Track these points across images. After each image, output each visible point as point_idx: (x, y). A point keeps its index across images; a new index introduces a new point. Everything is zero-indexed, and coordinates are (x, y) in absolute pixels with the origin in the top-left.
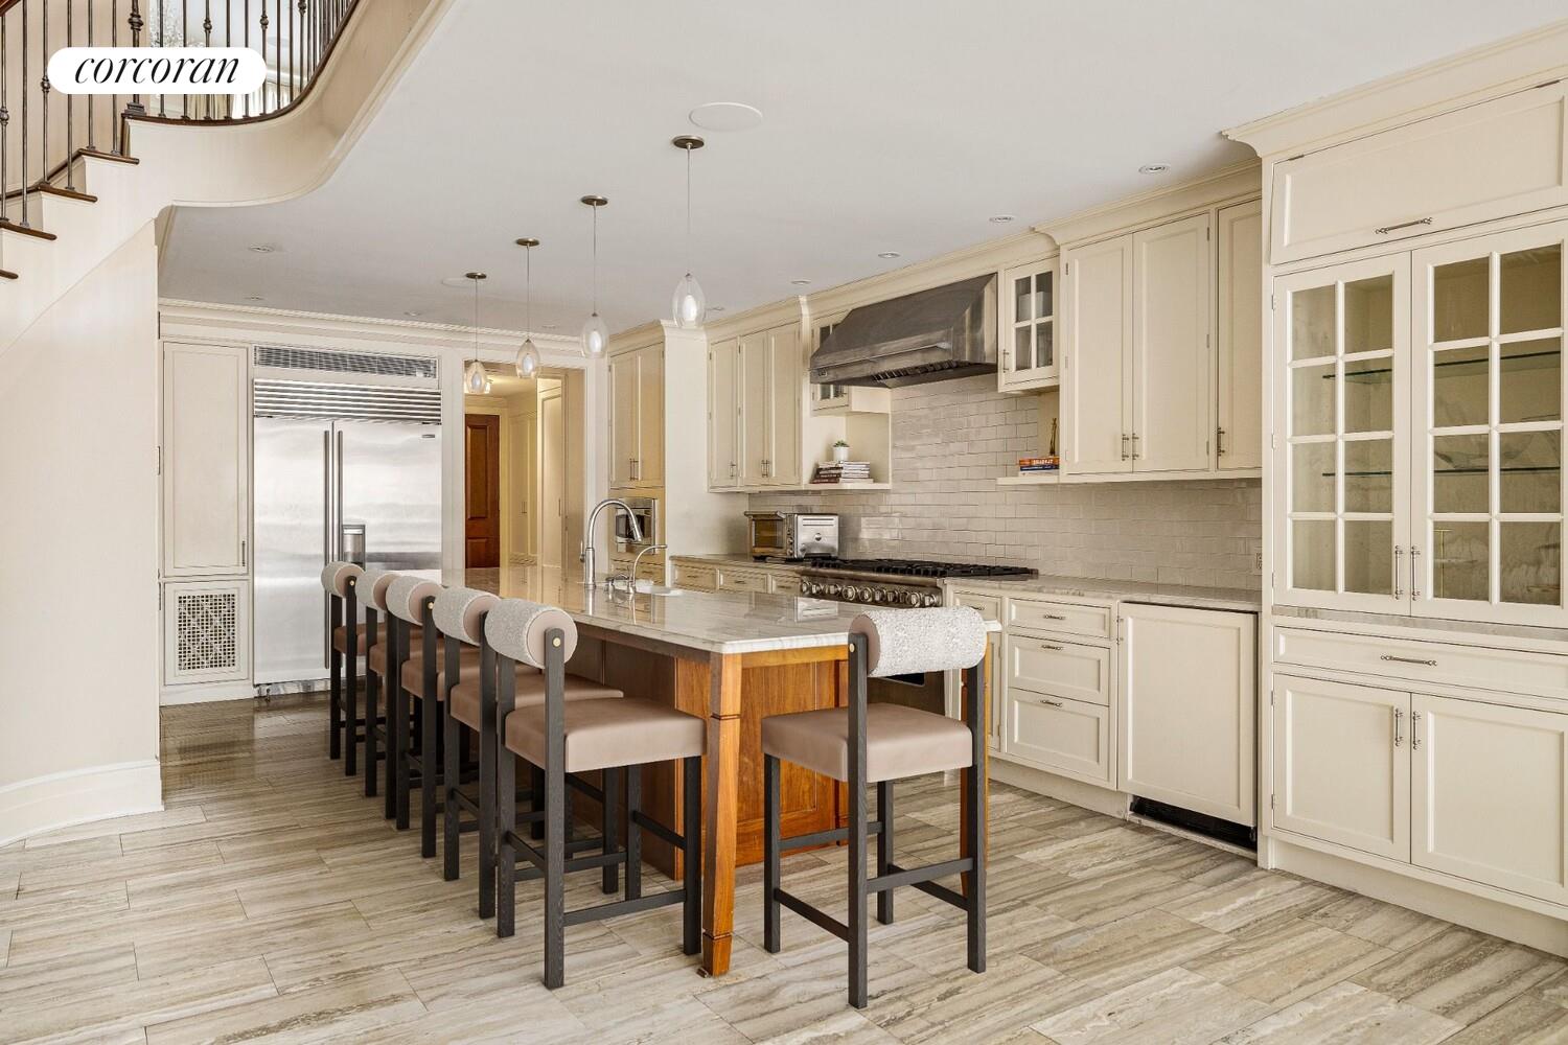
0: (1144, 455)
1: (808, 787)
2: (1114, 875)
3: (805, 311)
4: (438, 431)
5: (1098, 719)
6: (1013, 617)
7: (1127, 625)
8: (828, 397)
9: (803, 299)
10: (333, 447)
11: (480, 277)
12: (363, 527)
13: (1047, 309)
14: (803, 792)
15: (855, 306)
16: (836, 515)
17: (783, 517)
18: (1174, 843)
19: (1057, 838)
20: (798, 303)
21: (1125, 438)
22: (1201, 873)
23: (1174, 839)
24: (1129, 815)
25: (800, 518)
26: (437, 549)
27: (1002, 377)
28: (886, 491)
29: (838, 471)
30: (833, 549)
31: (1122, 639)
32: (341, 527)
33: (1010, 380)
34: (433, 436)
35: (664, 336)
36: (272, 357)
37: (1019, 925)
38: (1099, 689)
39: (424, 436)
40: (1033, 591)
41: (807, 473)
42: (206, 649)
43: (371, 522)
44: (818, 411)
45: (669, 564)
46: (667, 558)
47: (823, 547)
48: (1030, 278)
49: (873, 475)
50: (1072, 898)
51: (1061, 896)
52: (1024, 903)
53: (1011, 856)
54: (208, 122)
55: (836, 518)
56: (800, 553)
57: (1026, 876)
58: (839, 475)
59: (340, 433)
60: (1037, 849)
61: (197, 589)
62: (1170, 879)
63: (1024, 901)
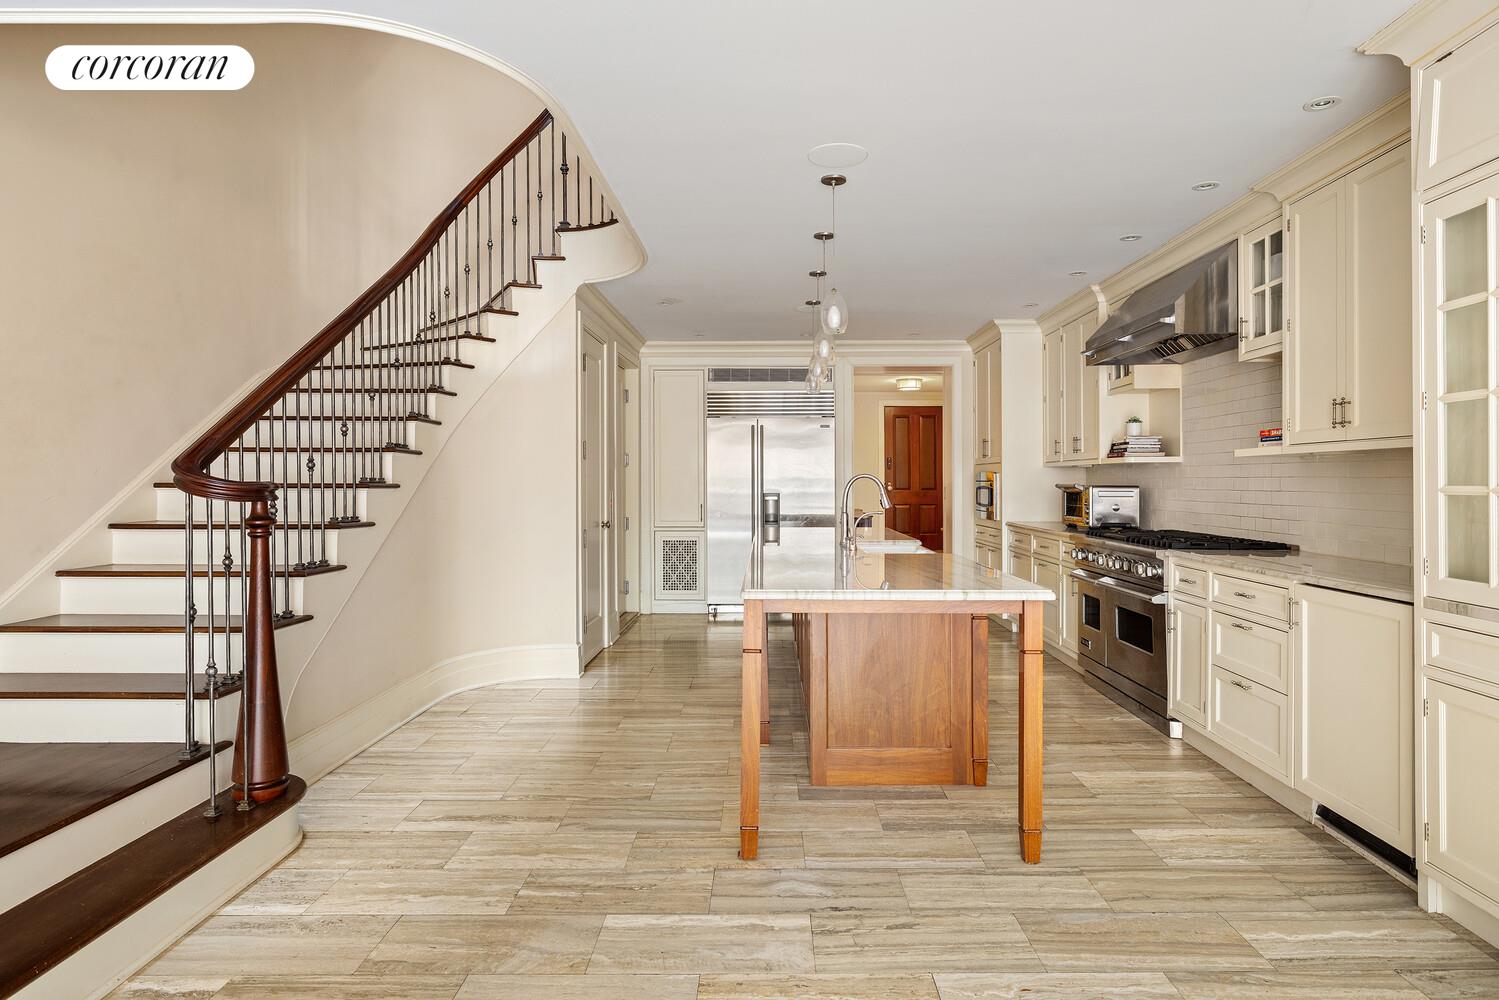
0: (1356, 422)
1: (943, 728)
2: (1217, 871)
3: (1101, 298)
4: (831, 422)
5: (1279, 708)
6: (1216, 593)
7: (1301, 608)
8: (1120, 377)
9: (1096, 288)
10: (758, 436)
11: (815, 304)
12: (778, 495)
13: (1278, 272)
14: (939, 733)
15: (1137, 289)
16: (1137, 487)
17: (1082, 489)
18: (1343, 858)
19: (1203, 823)
20: (1092, 293)
21: (1335, 404)
22: (1335, 894)
23: (1347, 854)
24: (1315, 818)
25: (1096, 490)
26: (831, 512)
27: (1243, 346)
28: (1177, 464)
29: (1125, 446)
30: (1133, 519)
31: (1297, 624)
32: (763, 495)
33: (1250, 348)
34: (828, 426)
35: (1000, 334)
36: (721, 375)
37: (1046, 890)
38: (1280, 676)
39: (822, 426)
40: (1227, 567)
41: (1104, 449)
42: (681, 577)
43: (783, 491)
44: (1113, 390)
45: (1005, 529)
46: (1004, 524)
47: (1121, 516)
48: (1264, 240)
49: (1166, 448)
50: (1136, 880)
51: (1130, 876)
52: (1081, 873)
53: (1129, 830)
54: (591, 227)
55: (1137, 491)
56: (1096, 523)
57: (1117, 850)
58: (1125, 450)
59: (762, 426)
60: (1164, 829)
61: (674, 537)
62: (1280, 891)
63: (1082, 871)
